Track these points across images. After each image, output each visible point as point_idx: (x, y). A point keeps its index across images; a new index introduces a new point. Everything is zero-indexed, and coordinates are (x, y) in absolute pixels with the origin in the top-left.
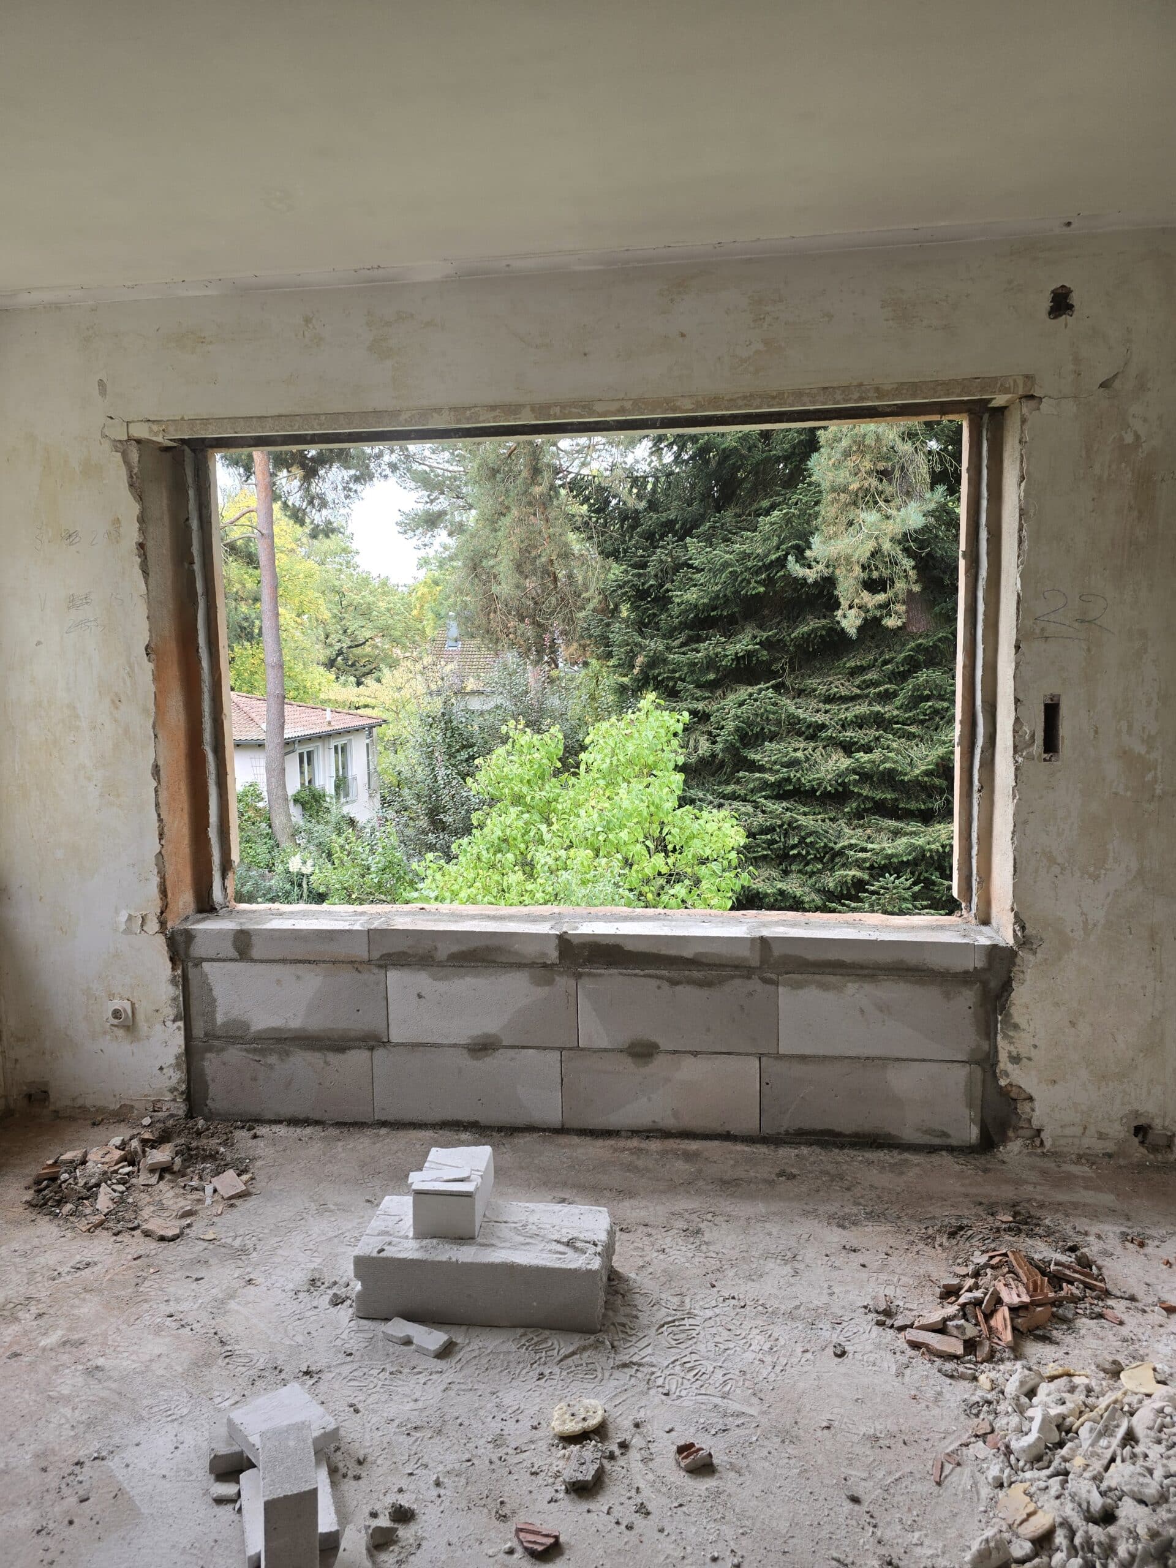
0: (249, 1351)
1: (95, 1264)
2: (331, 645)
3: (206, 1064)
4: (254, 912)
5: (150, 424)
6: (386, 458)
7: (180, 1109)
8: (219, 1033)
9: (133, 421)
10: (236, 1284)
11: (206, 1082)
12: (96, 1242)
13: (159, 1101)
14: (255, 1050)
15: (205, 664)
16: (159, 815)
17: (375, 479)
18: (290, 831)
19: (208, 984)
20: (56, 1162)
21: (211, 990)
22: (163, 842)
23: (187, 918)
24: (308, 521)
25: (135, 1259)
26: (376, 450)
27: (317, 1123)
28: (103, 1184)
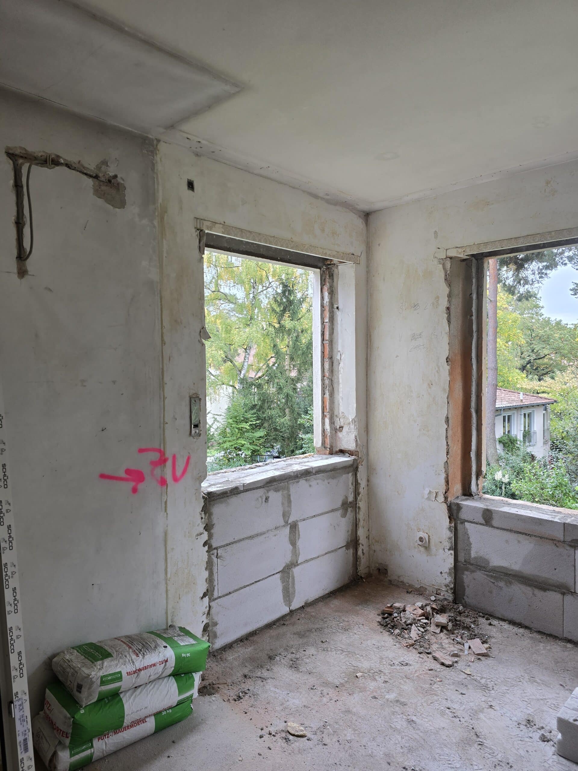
0: (492, 747)
1: (410, 665)
2: (524, 358)
3: (465, 577)
4: (494, 500)
5: (457, 249)
6: (566, 254)
7: (450, 597)
8: (472, 562)
9: (448, 249)
10: (484, 705)
11: (464, 586)
12: (410, 654)
13: (439, 589)
14: (492, 576)
15: (474, 367)
16: (447, 443)
17: (558, 266)
18: (496, 458)
19: (468, 535)
20: (391, 606)
21: (469, 538)
22: (448, 456)
23: (458, 497)
24: (516, 292)
25: (430, 670)
26: (560, 250)
27: (526, 627)
28: (414, 625)
